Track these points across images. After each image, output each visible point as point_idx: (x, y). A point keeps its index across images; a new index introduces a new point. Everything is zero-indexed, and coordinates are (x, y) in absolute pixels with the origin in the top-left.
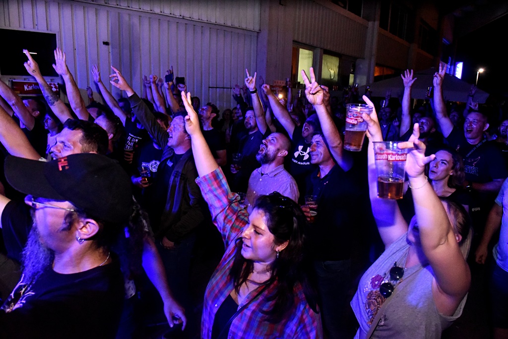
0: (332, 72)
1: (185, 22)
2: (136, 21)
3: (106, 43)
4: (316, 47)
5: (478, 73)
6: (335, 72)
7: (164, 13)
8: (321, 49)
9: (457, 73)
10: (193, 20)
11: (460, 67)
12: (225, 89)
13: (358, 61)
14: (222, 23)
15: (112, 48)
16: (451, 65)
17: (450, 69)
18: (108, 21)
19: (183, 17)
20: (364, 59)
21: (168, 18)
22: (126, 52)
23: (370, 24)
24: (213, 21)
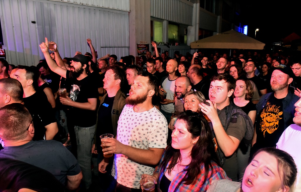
0: (174, 34)
1: (83, 7)
2: (52, 7)
3: (34, 22)
4: (164, 20)
5: (256, 31)
6: (176, 35)
7: (70, 2)
8: (167, 20)
9: (244, 32)
10: (88, 5)
11: (246, 28)
12: (111, 48)
13: (189, 27)
14: (107, 7)
15: (38, 25)
16: (241, 28)
17: (240, 30)
18: (34, 8)
19: (82, 4)
20: (192, 26)
21: (73, 5)
22: (47, 27)
23: (195, 5)
24: (101, 6)
